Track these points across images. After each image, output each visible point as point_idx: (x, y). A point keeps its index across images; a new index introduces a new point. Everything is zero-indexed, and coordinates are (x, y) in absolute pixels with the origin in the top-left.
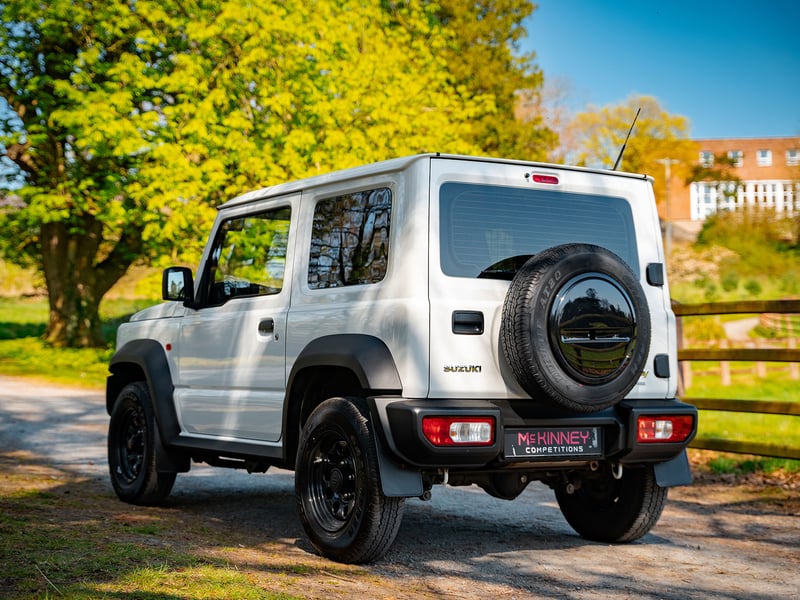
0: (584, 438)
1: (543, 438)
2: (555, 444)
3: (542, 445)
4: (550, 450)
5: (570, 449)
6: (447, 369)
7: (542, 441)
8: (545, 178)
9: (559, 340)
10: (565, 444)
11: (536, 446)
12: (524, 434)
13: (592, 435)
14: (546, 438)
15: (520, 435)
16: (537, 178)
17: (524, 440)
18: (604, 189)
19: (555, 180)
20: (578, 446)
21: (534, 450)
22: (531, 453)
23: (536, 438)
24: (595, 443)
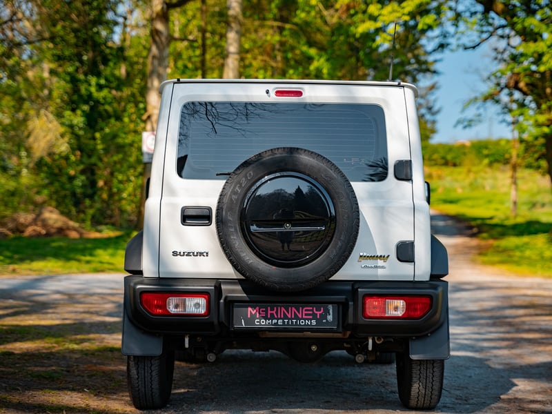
0: (318, 313)
1: (274, 312)
2: (286, 317)
3: (272, 318)
4: (280, 322)
5: (302, 322)
6: (175, 254)
9: (249, 229)
11: (266, 318)
12: (254, 307)
14: (277, 313)
15: (250, 309)
16: (279, 93)
18: (354, 98)
19: (299, 94)
20: (311, 320)
21: (263, 322)
22: (260, 325)
24: (330, 318)
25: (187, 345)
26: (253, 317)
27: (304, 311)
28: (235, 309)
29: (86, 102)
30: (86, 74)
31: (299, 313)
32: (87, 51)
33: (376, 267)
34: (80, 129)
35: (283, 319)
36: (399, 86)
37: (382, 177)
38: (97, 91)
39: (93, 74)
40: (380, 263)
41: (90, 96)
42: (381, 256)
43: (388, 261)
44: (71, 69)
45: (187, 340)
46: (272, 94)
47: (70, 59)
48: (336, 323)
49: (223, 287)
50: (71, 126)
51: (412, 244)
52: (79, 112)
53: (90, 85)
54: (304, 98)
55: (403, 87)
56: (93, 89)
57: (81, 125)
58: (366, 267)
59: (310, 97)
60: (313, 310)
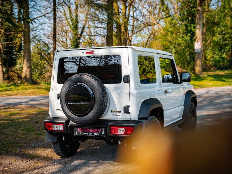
0: (99, 131)
1: (86, 130)
2: (89, 132)
3: (85, 132)
4: (88, 134)
5: (94, 134)
6: (56, 110)
7: (85, 131)
8: (90, 52)
10: (93, 133)
11: (83, 132)
12: (80, 128)
13: (102, 131)
15: (78, 129)
16: (87, 53)
17: (80, 130)
23: (83, 130)
24: (103, 133)
25: (64, 139)
26: (80, 132)
27: (95, 130)
28: (74, 129)
29: (190, 33)
30: (190, 24)
31: (93, 130)
32: (190, 16)
33: (117, 115)
34: (189, 41)
35: (88, 133)
36: (125, 47)
37: (119, 82)
38: (193, 29)
39: (192, 24)
40: (118, 114)
41: (191, 30)
42: (118, 111)
43: (121, 113)
44: (186, 23)
45: (63, 138)
46: (85, 53)
47: (186, 20)
48: (105, 135)
49: (70, 121)
50: (186, 40)
51: (129, 107)
52: (188, 36)
53: (191, 27)
54: (95, 54)
55: (127, 47)
56: (192, 28)
57: (189, 40)
58: (113, 115)
59: (97, 53)
60: (97, 130)
